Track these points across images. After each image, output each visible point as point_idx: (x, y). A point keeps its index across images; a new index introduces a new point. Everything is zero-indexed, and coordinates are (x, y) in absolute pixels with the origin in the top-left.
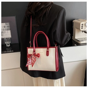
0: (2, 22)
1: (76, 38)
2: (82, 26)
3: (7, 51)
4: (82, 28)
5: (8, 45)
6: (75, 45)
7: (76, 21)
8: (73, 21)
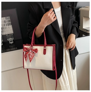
0: (2, 17)
1: (83, 28)
3: (10, 48)
5: (12, 41)
7: (83, 8)
8: (79, 9)
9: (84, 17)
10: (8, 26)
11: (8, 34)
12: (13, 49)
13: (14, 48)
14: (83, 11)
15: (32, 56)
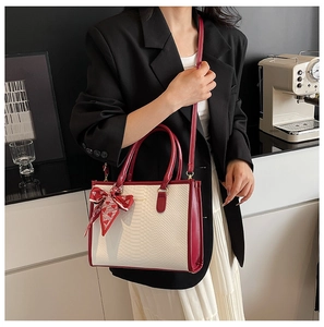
1: (275, 124)
2: (299, 79)
4: (299, 86)
5: (28, 167)
6: (274, 149)
7: (271, 61)
8: (260, 63)
9: (276, 88)
10: (15, 114)
11: (17, 139)
12: (32, 194)
13: (35, 189)
14: (273, 68)
15: (110, 215)
